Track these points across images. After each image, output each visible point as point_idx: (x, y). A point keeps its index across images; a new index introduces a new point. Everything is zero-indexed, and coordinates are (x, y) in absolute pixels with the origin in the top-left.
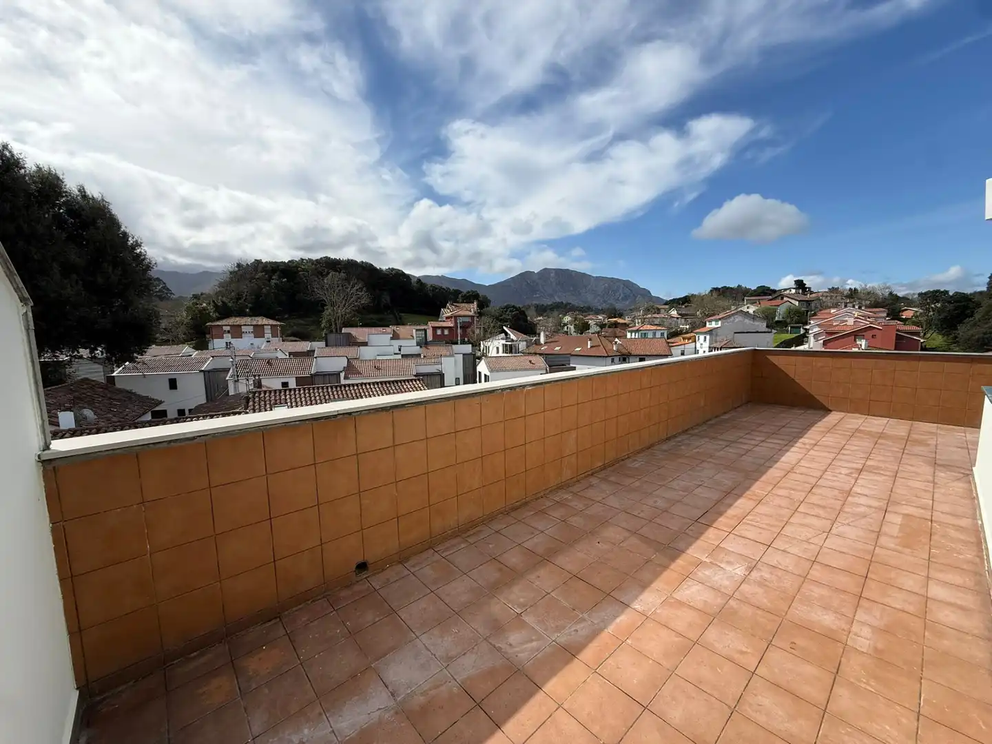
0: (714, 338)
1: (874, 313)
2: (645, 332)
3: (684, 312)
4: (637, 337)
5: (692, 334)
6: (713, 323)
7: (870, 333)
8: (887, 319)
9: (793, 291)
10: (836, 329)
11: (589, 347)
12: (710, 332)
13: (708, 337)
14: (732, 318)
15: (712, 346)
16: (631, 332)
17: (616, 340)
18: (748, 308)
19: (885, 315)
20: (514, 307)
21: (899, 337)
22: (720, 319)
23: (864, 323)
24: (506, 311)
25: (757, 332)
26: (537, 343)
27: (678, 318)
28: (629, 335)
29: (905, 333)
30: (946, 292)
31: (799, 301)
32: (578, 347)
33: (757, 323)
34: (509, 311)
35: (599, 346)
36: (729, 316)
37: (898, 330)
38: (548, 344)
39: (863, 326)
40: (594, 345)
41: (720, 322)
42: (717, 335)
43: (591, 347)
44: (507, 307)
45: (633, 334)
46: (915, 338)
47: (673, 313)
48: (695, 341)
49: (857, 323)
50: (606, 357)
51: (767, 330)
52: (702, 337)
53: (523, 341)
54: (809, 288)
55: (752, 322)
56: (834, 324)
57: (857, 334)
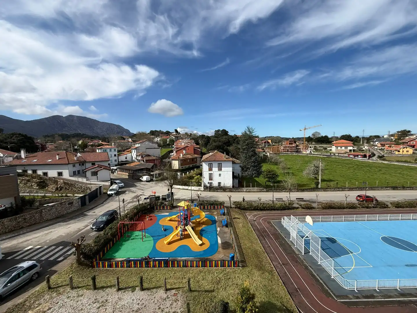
0: (138, 151)
1: (191, 141)
2: (105, 149)
3: (134, 140)
4: (101, 152)
5: (130, 150)
6: (138, 144)
7: (187, 148)
9: (175, 133)
10: (179, 147)
11: (57, 159)
12: (136, 148)
13: (135, 151)
14: (145, 143)
15: (137, 154)
16: (98, 149)
17: (79, 154)
18: (158, 138)
19: (194, 142)
20: (20, 134)
21: (194, 149)
22: (140, 143)
23: (186, 145)
24: (12, 137)
25: (155, 148)
26: (19, 158)
27: (132, 142)
28: (97, 150)
29: (196, 148)
30: (205, 135)
31: (175, 137)
32: (50, 159)
33: (154, 145)
34: (15, 136)
35: (65, 158)
36: (143, 142)
37: (194, 147)
38: (27, 159)
40: (61, 157)
41: (140, 144)
42: (139, 150)
43: (59, 159)
44: (13, 134)
45: (99, 150)
47: (130, 140)
48: (131, 153)
50: (68, 164)
51: (158, 147)
52: (133, 151)
53: (10, 157)
54: (179, 132)
55: (152, 144)
56: (179, 145)
57: (184, 148)
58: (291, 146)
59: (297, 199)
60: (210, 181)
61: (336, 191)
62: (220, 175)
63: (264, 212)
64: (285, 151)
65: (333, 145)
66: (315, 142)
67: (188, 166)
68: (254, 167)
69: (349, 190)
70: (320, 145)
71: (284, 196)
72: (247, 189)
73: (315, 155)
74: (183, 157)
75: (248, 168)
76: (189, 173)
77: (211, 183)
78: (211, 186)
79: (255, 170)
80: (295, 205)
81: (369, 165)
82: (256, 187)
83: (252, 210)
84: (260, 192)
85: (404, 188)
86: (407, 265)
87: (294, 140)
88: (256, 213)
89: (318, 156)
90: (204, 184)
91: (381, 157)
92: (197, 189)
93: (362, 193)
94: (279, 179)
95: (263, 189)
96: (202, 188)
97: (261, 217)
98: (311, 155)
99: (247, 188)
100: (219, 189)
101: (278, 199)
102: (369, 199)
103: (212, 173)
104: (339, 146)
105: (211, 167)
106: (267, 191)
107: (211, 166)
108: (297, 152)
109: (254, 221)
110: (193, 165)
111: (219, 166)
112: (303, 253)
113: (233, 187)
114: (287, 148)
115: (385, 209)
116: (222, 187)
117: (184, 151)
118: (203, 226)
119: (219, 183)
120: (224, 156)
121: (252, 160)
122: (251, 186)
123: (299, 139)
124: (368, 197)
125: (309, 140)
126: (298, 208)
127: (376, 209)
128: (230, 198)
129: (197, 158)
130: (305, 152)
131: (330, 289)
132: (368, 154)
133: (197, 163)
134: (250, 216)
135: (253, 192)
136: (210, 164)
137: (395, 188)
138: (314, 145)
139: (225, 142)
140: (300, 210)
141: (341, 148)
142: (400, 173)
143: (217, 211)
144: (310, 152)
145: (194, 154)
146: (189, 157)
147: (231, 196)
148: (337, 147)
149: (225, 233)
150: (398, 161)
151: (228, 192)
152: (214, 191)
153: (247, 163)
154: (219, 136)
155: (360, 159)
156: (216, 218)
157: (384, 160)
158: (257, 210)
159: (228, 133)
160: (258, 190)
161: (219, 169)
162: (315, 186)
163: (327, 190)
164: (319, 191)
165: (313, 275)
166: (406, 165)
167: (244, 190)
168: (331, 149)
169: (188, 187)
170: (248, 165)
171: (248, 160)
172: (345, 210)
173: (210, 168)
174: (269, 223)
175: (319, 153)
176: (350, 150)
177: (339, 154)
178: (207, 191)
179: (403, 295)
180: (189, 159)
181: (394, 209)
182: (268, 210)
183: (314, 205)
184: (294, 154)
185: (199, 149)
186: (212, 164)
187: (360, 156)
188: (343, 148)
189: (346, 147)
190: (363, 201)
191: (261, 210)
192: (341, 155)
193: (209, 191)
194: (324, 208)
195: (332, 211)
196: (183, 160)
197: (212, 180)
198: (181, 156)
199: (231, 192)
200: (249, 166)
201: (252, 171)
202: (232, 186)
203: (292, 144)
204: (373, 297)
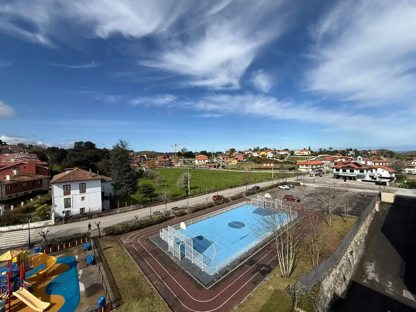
1: (31, 156)
7: (21, 167)
8: (37, 159)
19: (36, 157)
21: (37, 167)
23: (20, 161)
29: (40, 165)
37: (36, 164)
39: (19, 163)
46: (44, 167)
49: (16, 161)
56: (3, 162)
57: (15, 167)
58: (165, 160)
59: (172, 209)
60: (66, 210)
61: (200, 195)
62: (83, 198)
63: (142, 230)
64: (160, 165)
65: (196, 159)
66: (184, 157)
67: (23, 192)
68: (129, 183)
69: (208, 193)
70: (188, 159)
71: (161, 208)
72: (122, 210)
73: (184, 167)
74: (11, 181)
75: (122, 185)
76: (25, 204)
77: (68, 211)
78: (68, 215)
79: (131, 187)
80: (172, 215)
81: (218, 173)
82: (132, 205)
83: (128, 232)
84: (137, 209)
85: (235, 186)
86: (241, 239)
87: (168, 155)
88: (132, 234)
89: (187, 168)
90: (55, 215)
91: (223, 167)
92: (42, 225)
93: (215, 194)
94: (155, 193)
95: (140, 206)
96: (52, 222)
97: (138, 237)
98: (182, 168)
99: (122, 208)
100: (81, 217)
101: (155, 213)
102: (219, 198)
103: (70, 198)
104: (200, 160)
105: (69, 190)
106: (144, 207)
107: (68, 188)
108: (170, 165)
109: (131, 244)
110: (33, 190)
111: (81, 187)
112: (180, 259)
113: (103, 210)
114: (162, 162)
115: (228, 203)
116: (86, 214)
117: (15, 172)
118: (53, 277)
119: (82, 210)
120: (89, 174)
121: (127, 176)
122: (126, 205)
123: (171, 154)
124: (219, 196)
125: (179, 154)
126: (174, 217)
127: (224, 204)
128: (98, 225)
129: (42, 179)
130: (176, 166)
131: (201, 282)
132: (216, 165)
133: (42, 186)
134: (125, 240)
135: (128, 211)
136: (65, 187)
137: (231, 187)
138: (183, 159)
139: (91, 156)
140: (175, 218)
141: (201, 161)
142: (233, 177)
143: (78, 248)
144: (181, 165)
145: (36, 173)
146: (26, 180)
147: (100, 223)
148: (199, 160)
149: (92, 273)
150: (231, 169)
151: (95, 218)
152: (74, 221)
153: (120, 179)
154: (82, 150)
155: (212, 169)
156: (77, 257)
157: (225, 168)
158: (134, 230)
159: (95, 147)
160: (135, 208)
161: (81, 191)
162: (186, 194)
163: (194, 196)
164: (188, 198)
165: (189, 277)
166: (235, 171)
167: (118, 212)
168: (195, 162)
169: (22, 225)
170: (121, 182)
171: (121, 177)
172: (207, 209)
173: (66, 191)
174: (148, 240)
175: (187, 166)
176: (207, 163)
177: (200, 165)
178: (60, 224)
179: (241, 261)
180: (25, 182)
181: (232, 201)
182: (146, 227)
183: (186, 211)
184: (168, 167)
185: (46, 167)
186: (70, 185)
187: (212, 167)
188: (202, 161)
189: (204, 160)
190: (216, 200)
191: (138, 228)
192: (202, 166)
193: (65, 223)
194: (193, 212)
195: (199, 212)
196: (11, 185)
197: (70, 207)
198: (8, 178)
199: (101, 217)
200: (123, 183)
201: (126, 188)
202: (101, 209)
203: (166, 158)
204: (227, 272)
